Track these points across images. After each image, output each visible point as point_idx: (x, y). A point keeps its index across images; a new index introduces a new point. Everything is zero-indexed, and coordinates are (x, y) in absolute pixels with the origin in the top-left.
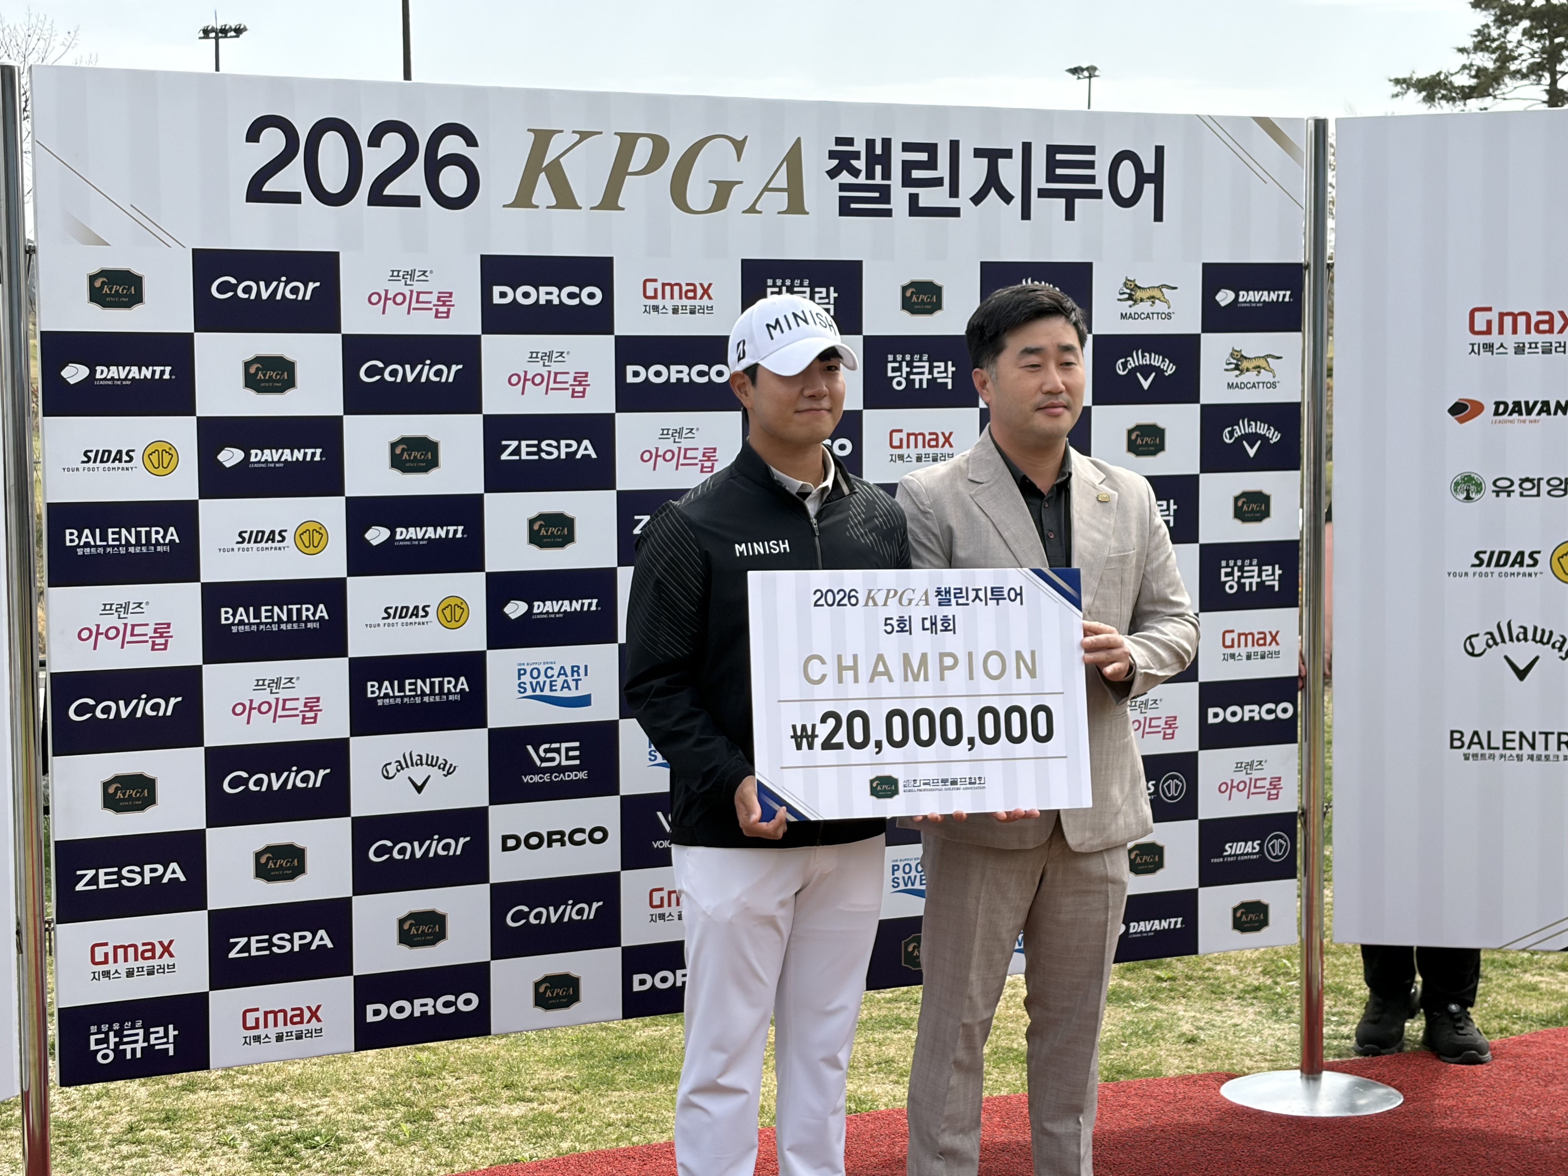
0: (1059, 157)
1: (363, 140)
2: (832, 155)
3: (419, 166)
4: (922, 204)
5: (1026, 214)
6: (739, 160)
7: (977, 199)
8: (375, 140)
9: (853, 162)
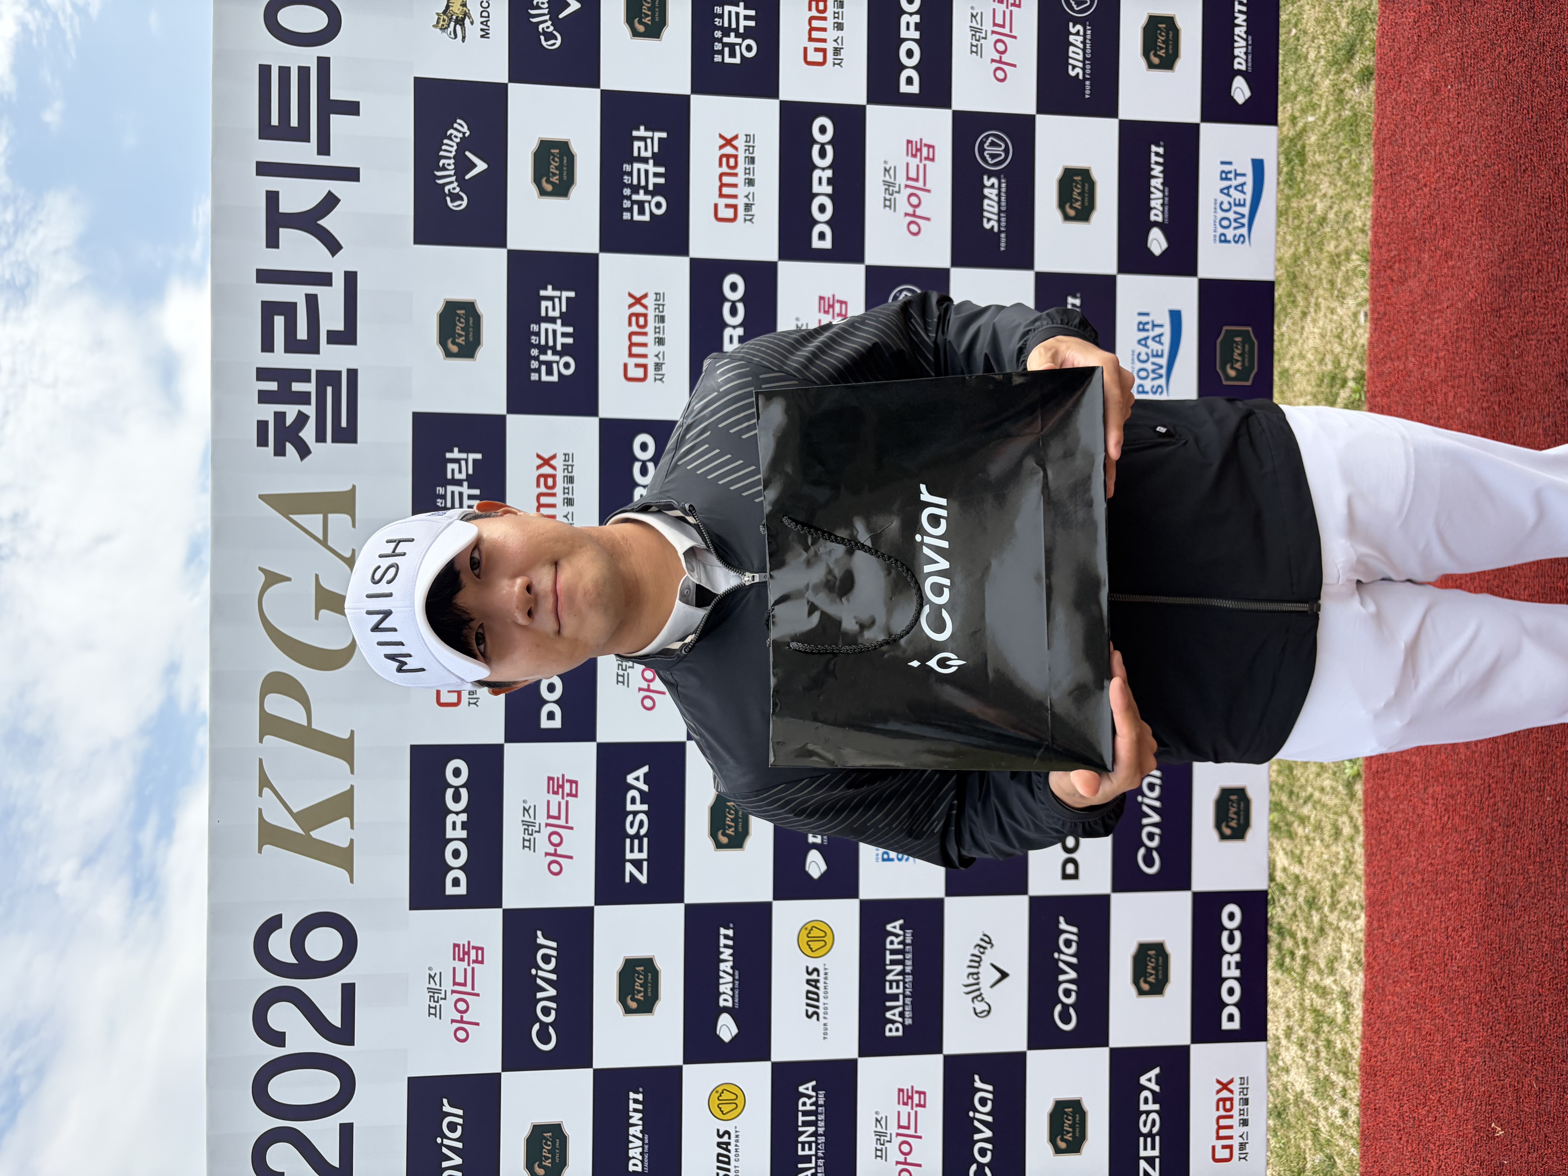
0: (275, 121)
1: (277, 1052)
2: (280, 451)
3: (305, 985)
4: (340, 326)
5: (351, 174)
6: (289, 579)
7: (334, 246)
8: (277, 1039)
9: (289, 422)
